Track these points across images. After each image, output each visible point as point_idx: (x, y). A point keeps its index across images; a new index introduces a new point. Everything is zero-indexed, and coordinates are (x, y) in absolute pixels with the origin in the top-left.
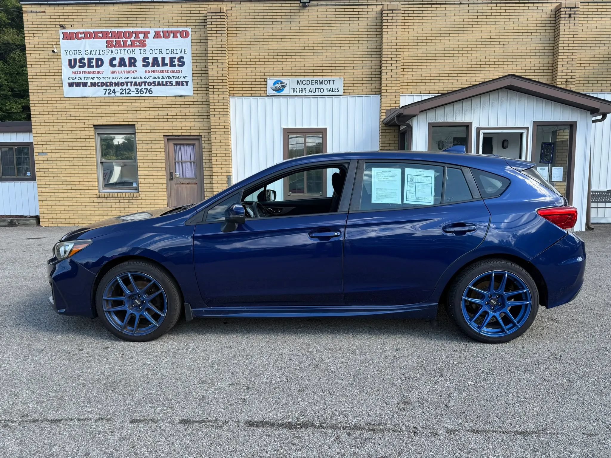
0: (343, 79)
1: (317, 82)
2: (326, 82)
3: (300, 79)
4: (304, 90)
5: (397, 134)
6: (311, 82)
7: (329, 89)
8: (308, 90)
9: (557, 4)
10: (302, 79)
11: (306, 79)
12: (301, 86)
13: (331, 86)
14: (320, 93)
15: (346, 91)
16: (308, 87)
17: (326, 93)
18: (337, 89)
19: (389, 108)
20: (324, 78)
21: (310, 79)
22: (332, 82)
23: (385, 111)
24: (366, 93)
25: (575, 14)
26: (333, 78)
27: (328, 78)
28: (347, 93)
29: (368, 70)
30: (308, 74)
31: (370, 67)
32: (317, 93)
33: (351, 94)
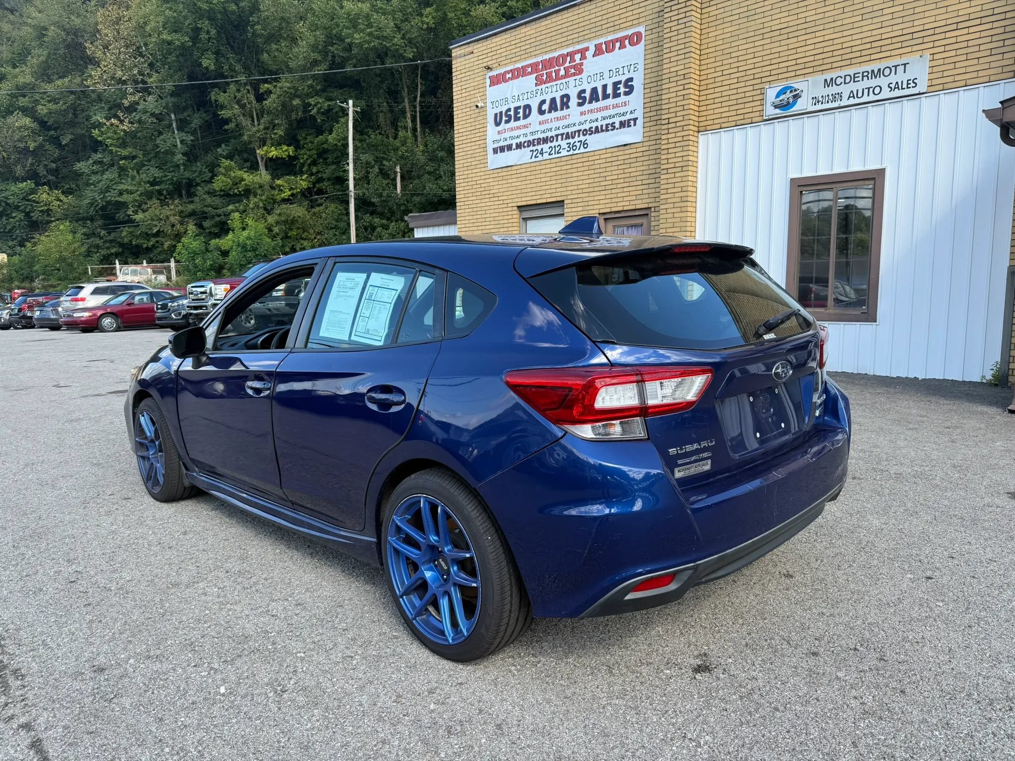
0: (930, 58)
1: (865, 75)
2: (887, 72)
3: (828, 76)
4: (835, 97)
6: (854, 78)
7: (893, 85)
8: (845, 96)
10: (834, 74)
11: (844, 72)
12: (832, 90)
13: (898, 77)
14: (872, 97)
15: (935, 82)
16: (845, 90)
17: (886, 94)
18: (912, 82)
20: (882, 65)
21: (852, 71)
22: (900, 69)
26: (904, 59)
27: (891, 63)
28: (938, 86)
30: (848, 62)
32: (865, 99)
33: (947, 86)
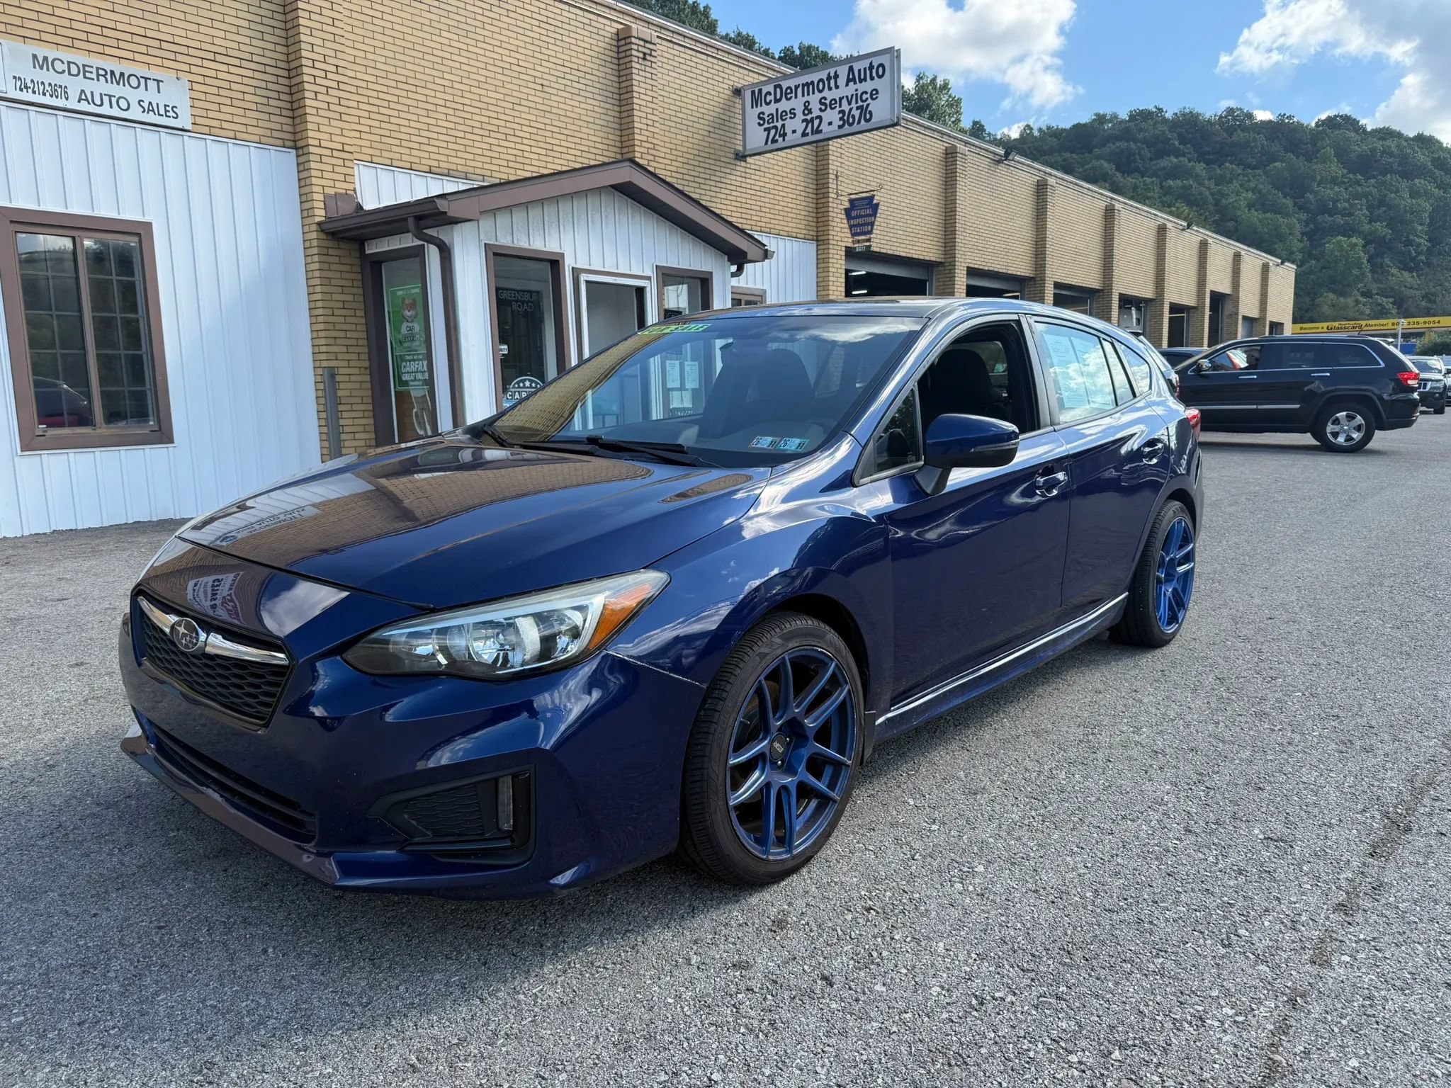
0: (188, 85)
1: (103, 74)
2: (134, 82)
3: (42, 51)
4: (56, 90)
5: (357, 262)
6: (84, 71)
7: (146, 105)
8: (74, 94)
9: (621, 27)
10: (52, 53)
11: (66, 55)
12: (49, 77)
13: (150, 96)
14: (115, 112)
15: (199, 120)
16: (75, 85)
17: (136, 113)
18: (171, 110)
19: (331, 191)
20: (127, 68)
21: (80, 59)
22: (152, 85)
23: (321, 197)
24: (256, 138)
25: (651, 55)
26: (154, 73)
27: (141, 71)
28: (204, 128)
29: (257, 75)
30: (69, 42)
31: (261, 68)
32: (105, 110)
33: (213, 131)
